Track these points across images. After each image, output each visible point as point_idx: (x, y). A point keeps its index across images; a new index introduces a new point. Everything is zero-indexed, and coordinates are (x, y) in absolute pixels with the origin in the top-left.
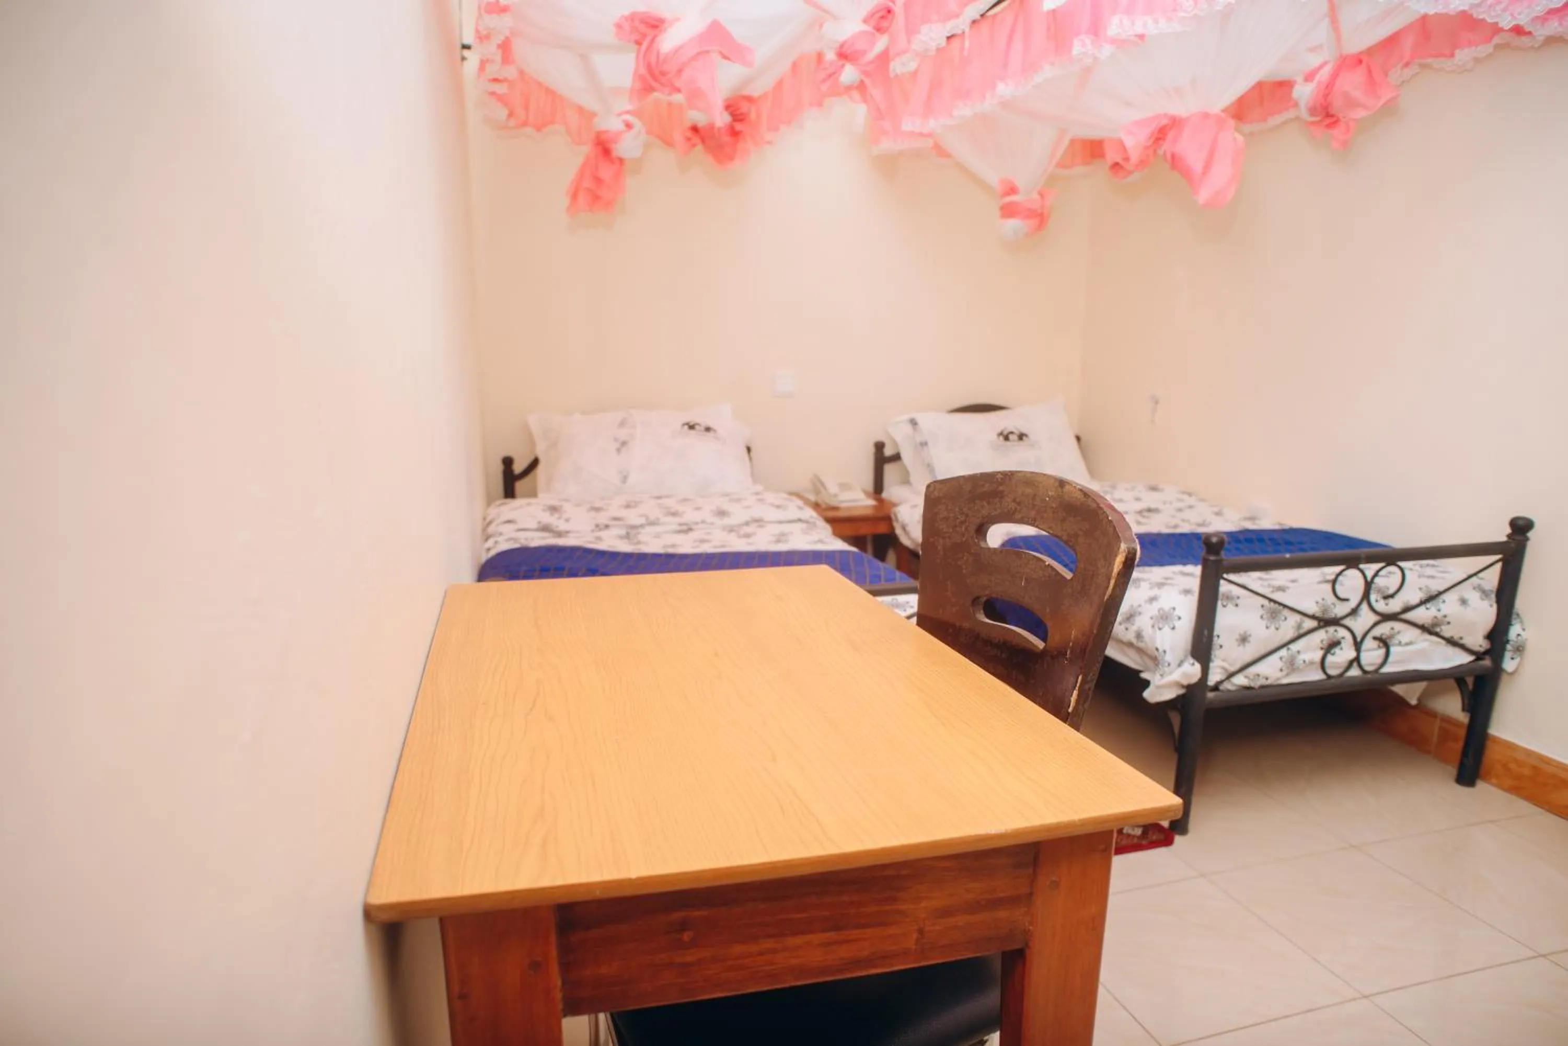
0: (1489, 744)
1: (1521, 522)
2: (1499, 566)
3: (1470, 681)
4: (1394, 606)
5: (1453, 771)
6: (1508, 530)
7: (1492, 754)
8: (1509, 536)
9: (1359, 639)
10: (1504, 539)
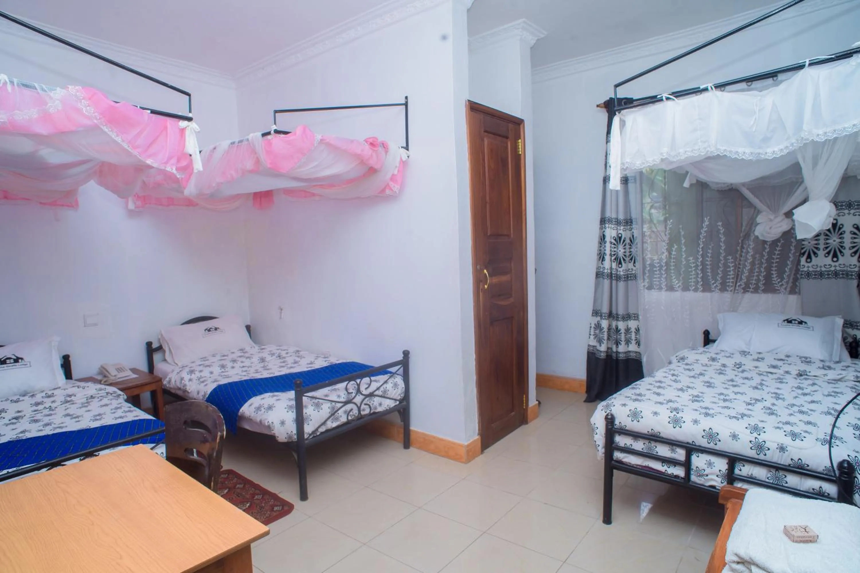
0: (412, 433)
1: (406, 352)
2: (402, 368)
3: (402, 410)
4: (370, 390)
5: (401, 445)
6: (403, 355)
7: (413, 437)
8: (403, 357)
9: (359, 405)
10: (402, 359)
